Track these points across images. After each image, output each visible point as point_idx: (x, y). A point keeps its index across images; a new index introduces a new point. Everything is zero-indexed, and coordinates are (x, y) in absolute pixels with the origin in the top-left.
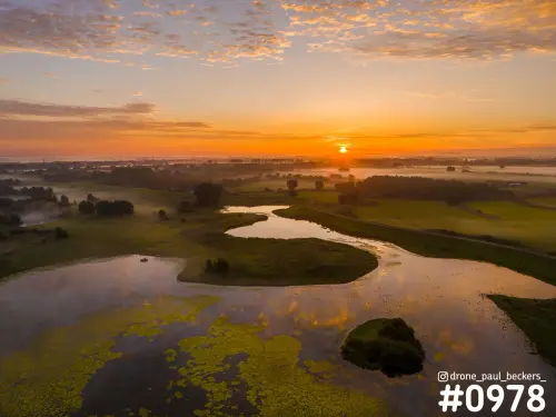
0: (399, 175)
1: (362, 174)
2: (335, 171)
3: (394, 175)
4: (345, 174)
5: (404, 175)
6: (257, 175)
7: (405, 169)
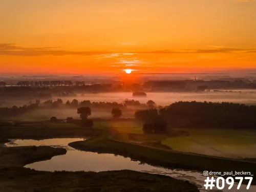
0: (208, 101)
1: (164, 99)
2: (129, 96)
3: (202, 101)
4: (143, 100)
5: (213, 101)
6: (34, 102)
7: (212, 93)
